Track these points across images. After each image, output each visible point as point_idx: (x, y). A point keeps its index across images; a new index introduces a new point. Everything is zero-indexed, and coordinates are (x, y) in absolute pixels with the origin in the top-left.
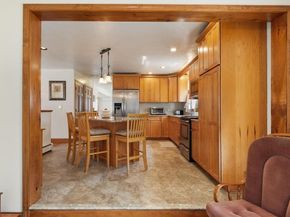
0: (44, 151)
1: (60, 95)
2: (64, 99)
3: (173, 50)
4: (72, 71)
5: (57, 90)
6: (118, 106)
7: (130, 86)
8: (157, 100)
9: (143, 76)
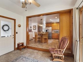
0: (30, 39)
1: (35, 28)
2: (36, 29)
3: (56, 17)
4: (37, 23)
5: (34, 28)
6: (47, 31)
7: (50, 26)
8: (57, 29)
9: (53, 23)
